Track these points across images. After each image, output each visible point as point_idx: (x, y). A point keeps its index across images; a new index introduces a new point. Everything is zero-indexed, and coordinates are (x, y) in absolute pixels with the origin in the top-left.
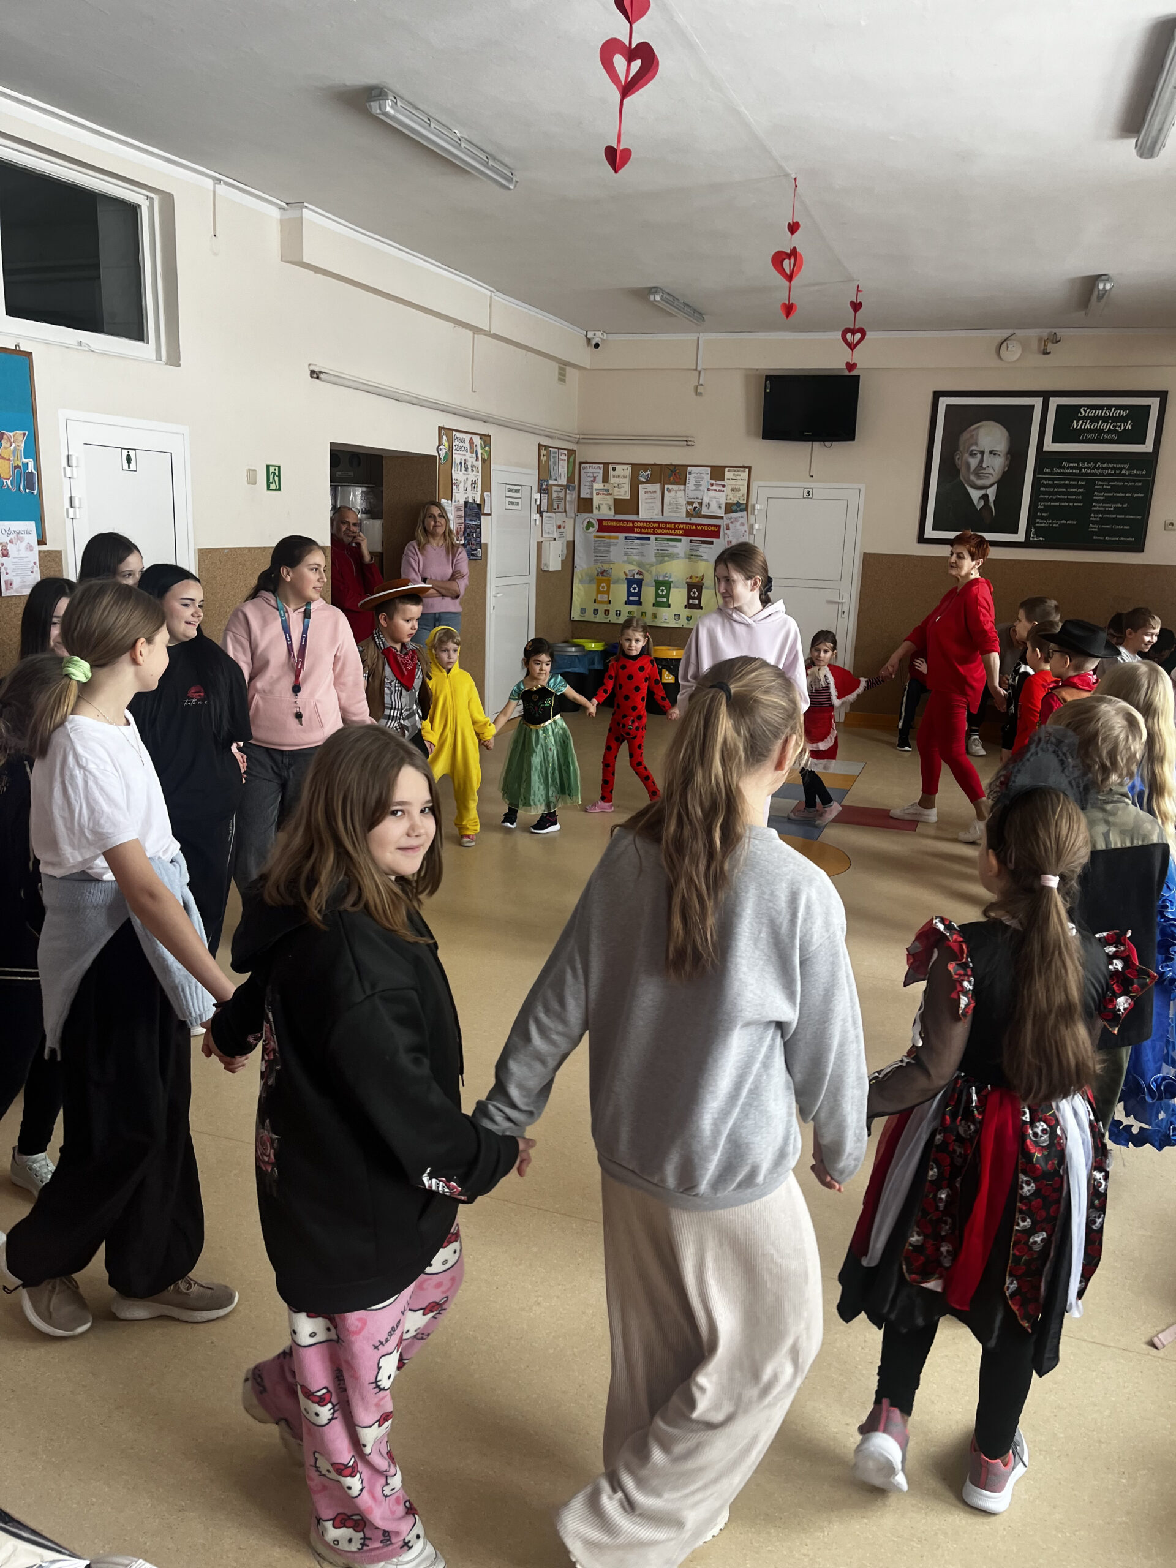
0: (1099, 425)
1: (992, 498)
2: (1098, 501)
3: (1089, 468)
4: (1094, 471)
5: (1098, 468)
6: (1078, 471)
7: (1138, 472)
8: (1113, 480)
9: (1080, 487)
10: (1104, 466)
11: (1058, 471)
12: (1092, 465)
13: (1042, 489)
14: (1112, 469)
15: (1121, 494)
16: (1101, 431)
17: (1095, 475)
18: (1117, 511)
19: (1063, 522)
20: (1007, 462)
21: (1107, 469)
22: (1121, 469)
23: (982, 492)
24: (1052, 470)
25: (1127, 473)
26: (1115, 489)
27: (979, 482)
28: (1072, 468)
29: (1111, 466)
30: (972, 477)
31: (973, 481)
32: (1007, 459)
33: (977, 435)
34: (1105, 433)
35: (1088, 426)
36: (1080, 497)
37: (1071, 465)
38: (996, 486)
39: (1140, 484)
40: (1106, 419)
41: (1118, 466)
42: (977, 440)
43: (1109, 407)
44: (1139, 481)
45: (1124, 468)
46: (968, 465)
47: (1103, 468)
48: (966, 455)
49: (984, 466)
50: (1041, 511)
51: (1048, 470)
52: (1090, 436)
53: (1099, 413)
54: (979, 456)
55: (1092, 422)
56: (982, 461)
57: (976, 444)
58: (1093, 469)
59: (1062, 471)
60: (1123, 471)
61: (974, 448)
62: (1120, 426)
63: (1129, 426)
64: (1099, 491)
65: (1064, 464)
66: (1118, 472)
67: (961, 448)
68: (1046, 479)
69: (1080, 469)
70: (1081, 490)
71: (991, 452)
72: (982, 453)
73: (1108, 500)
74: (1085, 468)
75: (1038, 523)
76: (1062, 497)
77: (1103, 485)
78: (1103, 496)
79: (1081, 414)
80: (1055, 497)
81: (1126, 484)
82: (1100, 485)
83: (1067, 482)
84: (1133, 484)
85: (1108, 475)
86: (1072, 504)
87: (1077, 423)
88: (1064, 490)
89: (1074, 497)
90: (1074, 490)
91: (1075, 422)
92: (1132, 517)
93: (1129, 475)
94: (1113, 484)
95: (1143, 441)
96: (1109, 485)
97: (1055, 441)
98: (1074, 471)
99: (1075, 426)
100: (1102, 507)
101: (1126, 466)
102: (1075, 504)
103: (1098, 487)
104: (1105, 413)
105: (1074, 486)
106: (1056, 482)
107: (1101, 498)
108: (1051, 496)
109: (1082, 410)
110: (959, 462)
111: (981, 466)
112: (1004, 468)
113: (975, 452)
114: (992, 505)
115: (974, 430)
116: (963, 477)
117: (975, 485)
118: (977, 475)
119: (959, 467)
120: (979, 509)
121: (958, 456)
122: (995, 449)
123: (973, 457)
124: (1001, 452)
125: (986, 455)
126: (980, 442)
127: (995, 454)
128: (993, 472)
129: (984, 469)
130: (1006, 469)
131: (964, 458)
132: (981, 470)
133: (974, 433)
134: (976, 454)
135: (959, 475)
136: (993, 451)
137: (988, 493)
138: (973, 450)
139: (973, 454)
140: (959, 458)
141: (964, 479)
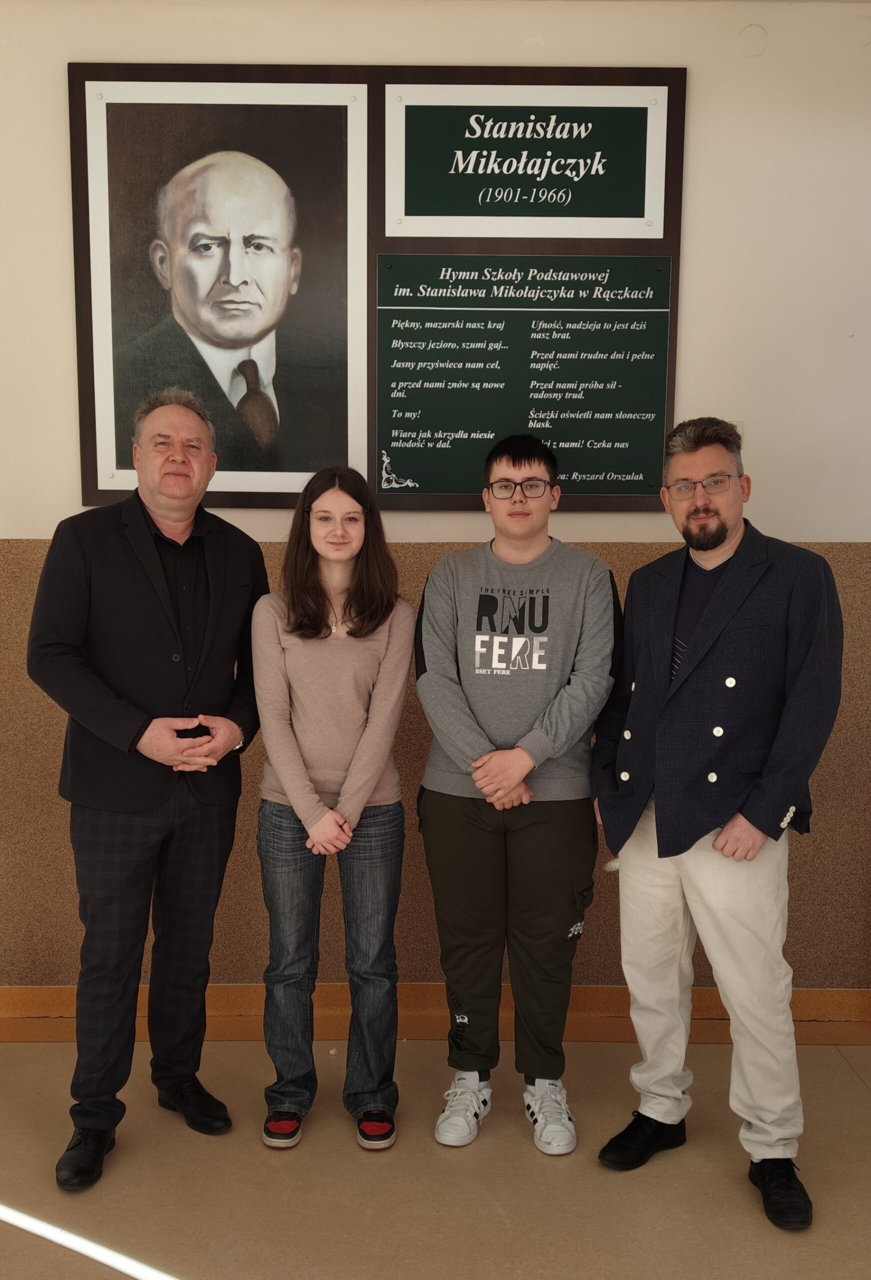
0: (521, 165)
1: (267, 372)
2: (544, 376)
3: (510, 283)
4: (525, 293)
5: (534, 284)
6: (482, 294)
7: (635, 295)
8: (575, 318)
9: (493, 336)
10: (547, 277)
11: (434, 293)
12: (515, 275)
13: (395, 344)
14: (569, 285)
15: (598, 356)
16: (526, 182)
17: (527, 302)
18: (593, 401)
19: (462, 435)
20: (295, 271)
22: (590, 286)
23: (238, 356)
24: (415, 290)
25: (607, 295)
26: (580, 341)
27: (228, 328)
28: (467, 284)
29: (564, 277)
30: (207, 314)
31: (209, 326)
32: (293, 258)
33: (204, 193)
34: (539, 186)
35: (493, 167)
36: (495, 365)
37: (463, 275)
38: (272, 337)
39: (643, 326)
40: (537, 148)
41: (583, 277)
42: (204, 205)
43: (543, 113)
44: (639, 318)
45: (597, 283)
46: (190, 279)
47: (545, 285)
48: (182, 251)
49: (235, 280)
50: (402, 405)
51: (405, 292)
52: (502, 195)
53: (517, 129)
54: (216, 251)
55: (504, 155)
56: (225, 266)
57: (204, 217)
58: (519, 286)
59: (443, 292)
60: (597, 293)
61: (199, 228)
62: (576, 168)
63: (598, 168)
64: (544, 346)
65: (445, 273)
66: (583, 294)
67: (166, 229)
68: (402, 315)
69: (488, 285)
70: (498, 346)
71: (248, 241)
72: (225, 243)
73: (567, 372)
74: (499, 283)
75: (397, 439)
76: (449, 365)
77: (551, 331)
78: (552, 361)
79: (473, 132)
80: (431, 366)
81: (607, 326)
82: (543, 331)
83: (457, 325)
84: (625, 326)
85: (560, 302)
86: (477, 386)
87: (465, 157)
88: (453, 346)
89: (480, 365)
90: (479, 345)
91: (459, 154)
92: (630, 416)
93: (614, 303)
94: (574, 326)
95: (636, 210)
96: (565, 331)
97: (413, 208)
98: (473, 293)
99: (461, 167)
100: (554, 390)
101: (604, 277)
102: (486, 385)
103: (539, 336)
104: (534, 130)
105: (476, 336)
106: (428, 325)
107: (550, 366)
108: (421, 365)
109: (473, 121)
110: (163, 271)
111: (227, 282)
112: (289, 285)
113: (204, 241)
114: (270, 393)
115: (193, 177)
116: (183, 314)
117: (218, 336)
118: (219, 306)
119: (166, 285)
120: (235, 404)
121: (160, 254)
122: (257, 233)
123: (201, 256)
124: (275, 240)
125: (236, 249)
126: (213, 213)
127: (259, 247)
128: (259, 298)
129: (236, 289)
130: (294, 289)
131: (177, 260)
132: (228, 292)
133: (196, 185)
134: (207, 247)
135: (170, 307)
136: (252, 237)
137: (254, 357)
138: (197, 236)
139: (198, 248)
140: (162, 260)
141: (186, 319)
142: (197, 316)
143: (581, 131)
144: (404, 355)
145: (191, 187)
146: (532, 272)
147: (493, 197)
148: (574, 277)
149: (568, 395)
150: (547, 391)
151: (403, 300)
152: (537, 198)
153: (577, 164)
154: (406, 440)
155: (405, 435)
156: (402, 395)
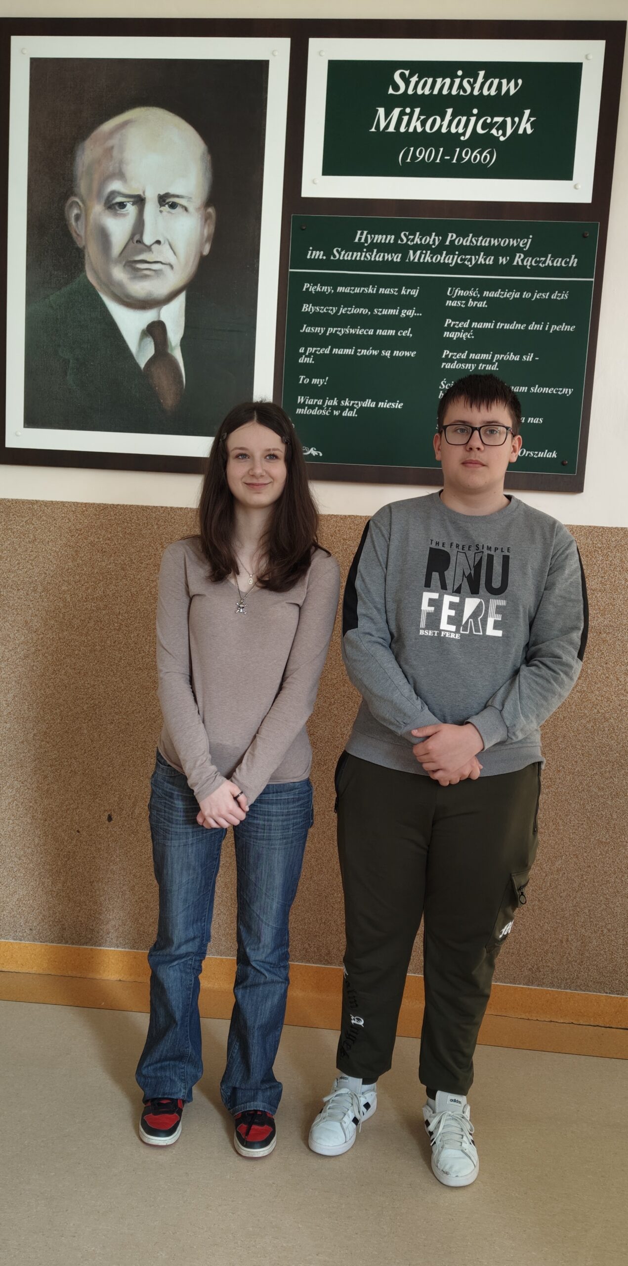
0: (445, 124)
1: (175, 334)
2: (458, 345)
3: (427, 247)
4: (443, 258)
5: (452, 249)
6: (397, 258)
7: (559, 263)
8: (493, 285)
9: (407, 301)
10: (466, 242)
11: (347, 256)
12: (433, 239)
13: (306, 308)
14: (489, 251)
15: (516, 326)
16: (450, 141)
17: (443, 268)
18: (506, 372)
19: (369, 403)
20: (208, 230)
21: (474, 250)
22: (511, 252)
23: (148, 317)
24: (329, 253)
25: (529, 262)
26: (497, 311)
27: (139, 288)
28: (382, 248)
29: (484, 242)
30: (119, 274)
31: (120, 285)
32: (207, 218)
33: (122, 150)
34: (463, 145)
35: (416, 125)
36: (407, 333)
37: (379, 238)
38: (182, 298)
39: (565, 296)
40: (462, 105)
41: (504, 242)
42: (121, 162)
43: (470, 69)
44: (561, 286)
45: (518, 249)
46: (104, 237)
47: (463, 250)
48: (97, 208)
49: (148, 239)
50: (311, 372)
51: (318, 255)
52: (424, 155)
53: (443, 85)
54: (131, 209)
55: (427, 113)
56: (139, 226)
57: (120, 175)
58: (437, 251)
59: (357, 256)
60: (518, 259)
61: (116, 185)
62: (503, 126)
63: (526, 127)
64: (459, 314)
65: (361, 236)
66: (503, 260)
67: (82, 186)
68: (315, 279)
69: (404, 250)
70: (411, 313)
71: (163, 200)
72: (139, 201)
73: (481, 341)
74: (416, 248)
75: (303, 406)
76: (359, 332)
77: (467, 299)
78: (467, 330)
79: (396, 88)
80: (342, 332)
81: (526, 295)
82: (459, 298)
83: (370, 290)
84: (545, 296)
85: (479, 269)
86: (388, 354)
87: (387, 114)
88: (365, 311)
89: (392, 332)
90: (392, 312)
91: (381, 111)
92: (546, 390)
93: (535, 271)
94: (492, 294)
95: (565, 172)
96: (482, 299)
97: (331, 168)
98: (388, 257)
99: (383, 125)
100: (467, 361)
101: (526, 243)
102: (396, 353)
103: (454, 304)
104: (461, 86)
105: (388, 302)
106: (340, 289)
107: (463, 336)
108: (331, 330)
109: (397, 77)
110: (77, 228)
111: (140, 241)
112: (202, 245)
113: (119, 199)
114: (178, 355)
115: (112, 133)
116: (95, 272)
117: (128, 296)
118: (131, 266)
119: (80, 244)
120: (142, 365)
121: (75, 211)
122: (172, 191)
123: (116, 215)
124: (189, 199)
125: (151, 207)
126: (131, 170)
127: (173, 206)
128: (171, 258)
129: (149, 248)
130: (206, 250)
131: (92, 217)
132: (141, 252)
133: (114, 141)
134: (122, 205)
135: (83, 265)
136: (167, 195)
137: (163, 318)
138: (113, 194)
139: (114, 206)
140: (78, 217)
141: (98, 278)
142: (109, 276)
143: (510, 87)
144: (315, 319)
145: (110, 143)
146: (452, 236)
147: (414, 157)
148: (494, 242)
149: (481, 366)
150: (460, 361)
151: (316, 263)
152: (460, 158)
153: (504, 123)
154: (312, 407)
155: (311, 402)
156: (309, 360)
